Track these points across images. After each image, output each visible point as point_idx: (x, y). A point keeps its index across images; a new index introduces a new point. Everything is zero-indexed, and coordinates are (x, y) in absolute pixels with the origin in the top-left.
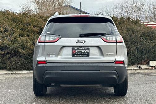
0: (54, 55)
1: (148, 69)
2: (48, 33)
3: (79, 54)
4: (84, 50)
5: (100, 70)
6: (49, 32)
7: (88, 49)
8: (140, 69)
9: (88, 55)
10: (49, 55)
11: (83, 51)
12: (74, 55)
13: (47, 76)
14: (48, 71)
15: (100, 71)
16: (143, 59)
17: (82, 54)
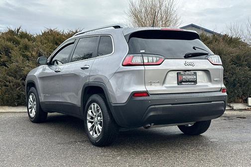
0: (158, 82)
1: (245, 110)
2: (141, 51)
3: (186, 82)
4: (190, 75)
5: (211, 102)
6: (144, 51)
7: (195, 74)
8: (231, 110)
9: (195, 82)
10: (151, 84)
11: (190, 77)
12: (180, 82)
13: (151, 114)
14: (153, 106)
15: (213, 102)
16: (237, 95)
17: (189, 81)
